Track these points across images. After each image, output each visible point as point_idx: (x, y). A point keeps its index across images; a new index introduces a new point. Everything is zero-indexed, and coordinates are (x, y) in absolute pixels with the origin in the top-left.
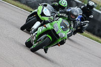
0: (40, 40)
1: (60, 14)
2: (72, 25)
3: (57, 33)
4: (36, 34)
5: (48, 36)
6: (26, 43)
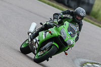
0: (45, 49)
1: (64, 16)
2: (78, 28)
3: (65, 41)
4: (39, 41)
5: (54, 43)
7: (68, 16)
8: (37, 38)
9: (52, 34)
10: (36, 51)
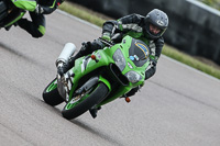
0: (84, 91)
1: (125, 26)
2: (153, 50)
3: (123, 73)
4: (73, 75)
5: (101, 79)
6: (45, 95)
8: (71, 72)
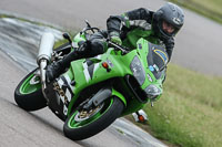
7: (143, 23)
9: (109, 70)
10: (65, 108)
